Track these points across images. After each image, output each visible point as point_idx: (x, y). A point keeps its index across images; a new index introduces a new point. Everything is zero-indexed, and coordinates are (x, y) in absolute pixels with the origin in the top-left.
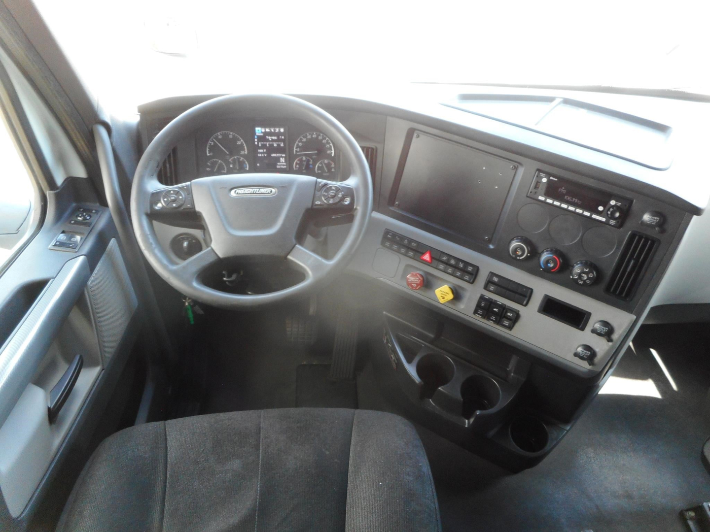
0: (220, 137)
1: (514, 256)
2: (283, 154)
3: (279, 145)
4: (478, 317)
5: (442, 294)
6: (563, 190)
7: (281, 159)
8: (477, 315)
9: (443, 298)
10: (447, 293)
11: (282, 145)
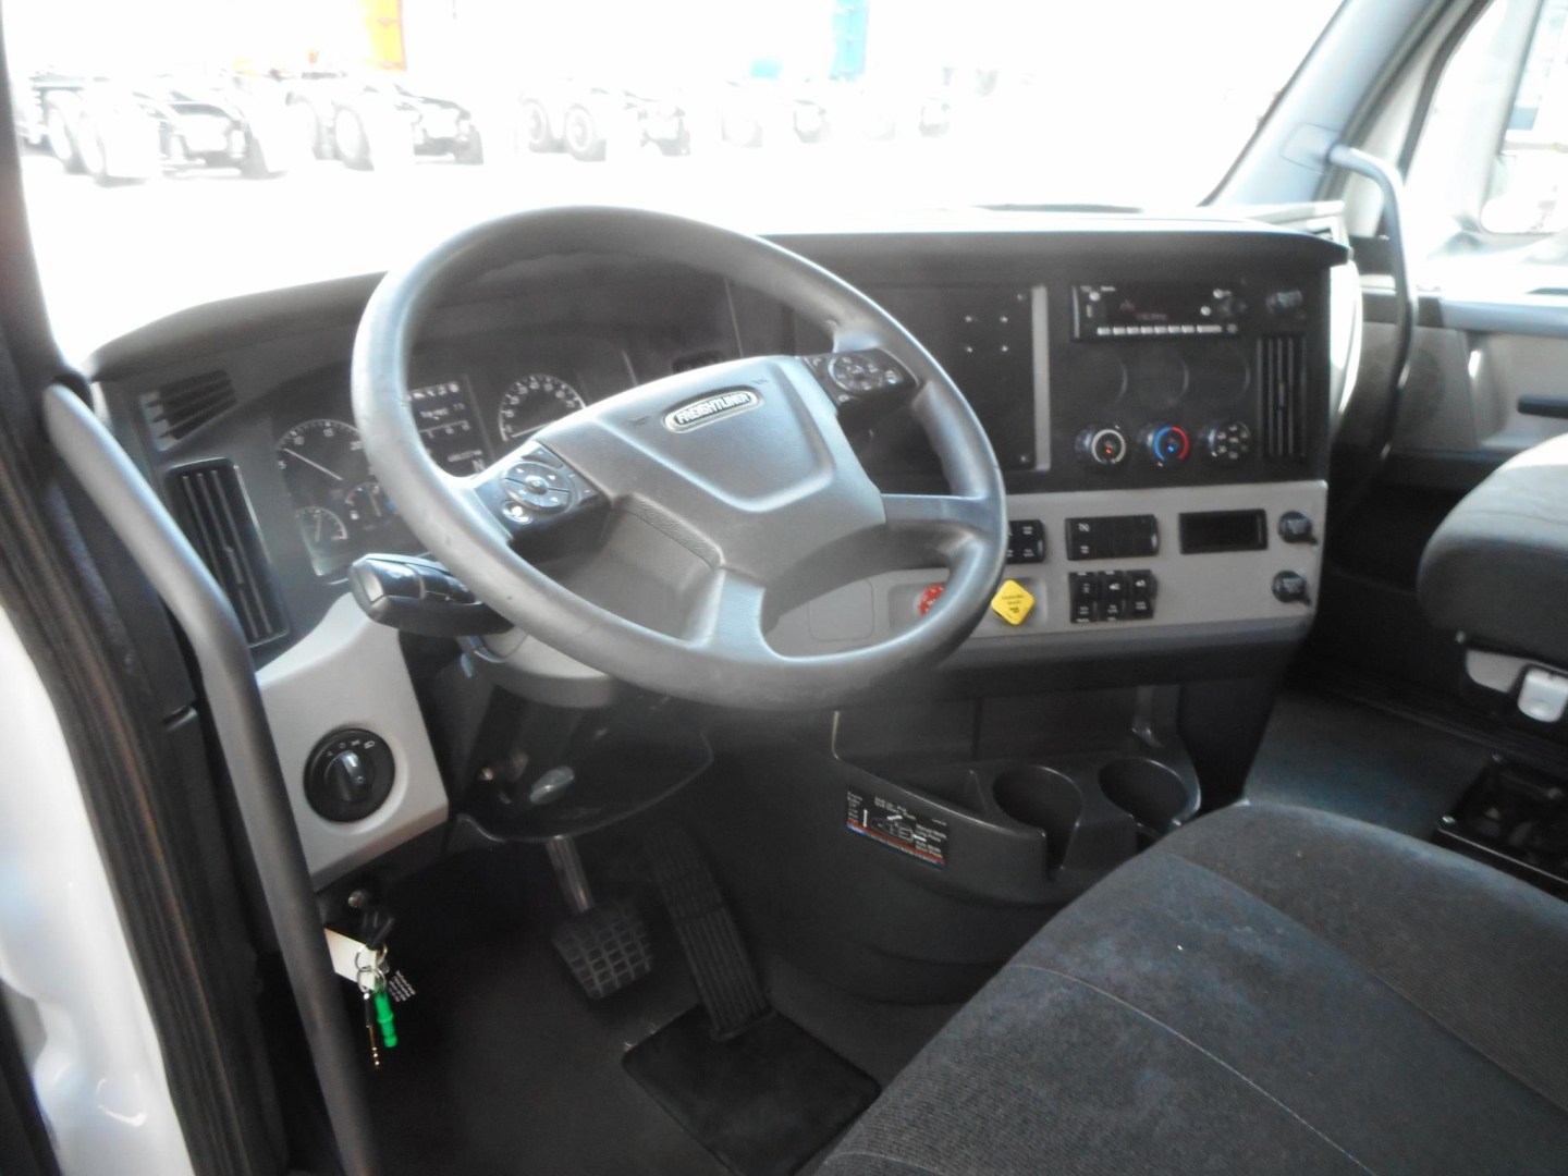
0: (299, 441)
1: (1104, 461)
2: (474, 448)
3: (458, 429)
4: (1085, 626)
5: (1010, 603)
6: (1127, 305)
7: (475, 462)
8: (1079, 620)
9: (1016, 610)
10: (1019, 596)
11: (466, 426)
